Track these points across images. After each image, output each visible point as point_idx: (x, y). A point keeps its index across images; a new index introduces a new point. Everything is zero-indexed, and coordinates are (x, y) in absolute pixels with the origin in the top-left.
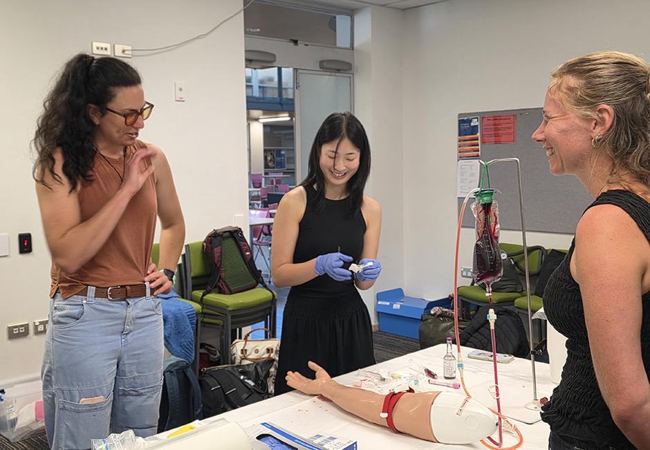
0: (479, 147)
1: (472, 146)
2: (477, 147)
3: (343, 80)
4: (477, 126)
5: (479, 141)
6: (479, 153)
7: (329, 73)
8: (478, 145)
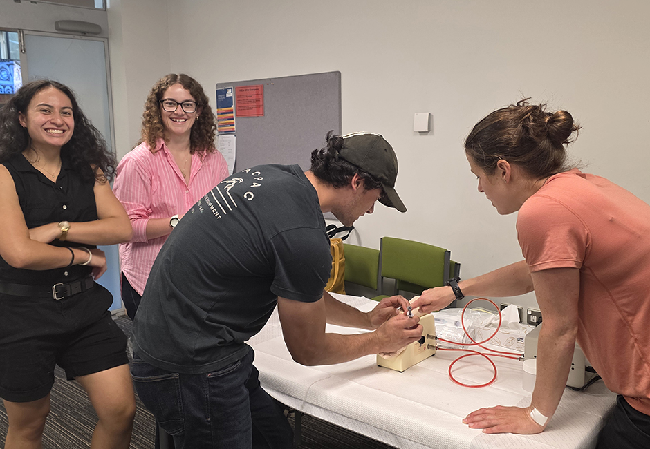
0: (234, 121)
1: (229, 119)
2: (232, 121)
3: (91, 47)
4: (232, 97)
5: (234, 115)
6: (235, 127)
7: (72, 36)
8: (233, 119)
